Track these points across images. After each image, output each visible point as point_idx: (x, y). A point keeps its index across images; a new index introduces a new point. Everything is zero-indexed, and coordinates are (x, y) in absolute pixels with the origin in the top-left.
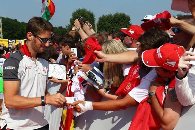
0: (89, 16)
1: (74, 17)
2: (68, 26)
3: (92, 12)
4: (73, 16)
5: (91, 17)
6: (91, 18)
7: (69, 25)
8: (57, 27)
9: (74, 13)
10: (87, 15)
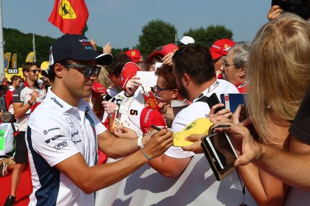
0: (168, 31)
1: (145, 34)
2: (136, 47)
3: (173, 26)
4: (143, 32)
5: (172, 33)
6: (170, 34)
7: (138, 46)
8: (121, 49)
9: (145, 28)
10: (165, 30)
